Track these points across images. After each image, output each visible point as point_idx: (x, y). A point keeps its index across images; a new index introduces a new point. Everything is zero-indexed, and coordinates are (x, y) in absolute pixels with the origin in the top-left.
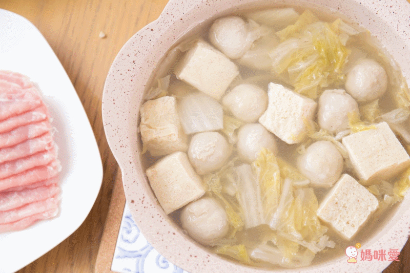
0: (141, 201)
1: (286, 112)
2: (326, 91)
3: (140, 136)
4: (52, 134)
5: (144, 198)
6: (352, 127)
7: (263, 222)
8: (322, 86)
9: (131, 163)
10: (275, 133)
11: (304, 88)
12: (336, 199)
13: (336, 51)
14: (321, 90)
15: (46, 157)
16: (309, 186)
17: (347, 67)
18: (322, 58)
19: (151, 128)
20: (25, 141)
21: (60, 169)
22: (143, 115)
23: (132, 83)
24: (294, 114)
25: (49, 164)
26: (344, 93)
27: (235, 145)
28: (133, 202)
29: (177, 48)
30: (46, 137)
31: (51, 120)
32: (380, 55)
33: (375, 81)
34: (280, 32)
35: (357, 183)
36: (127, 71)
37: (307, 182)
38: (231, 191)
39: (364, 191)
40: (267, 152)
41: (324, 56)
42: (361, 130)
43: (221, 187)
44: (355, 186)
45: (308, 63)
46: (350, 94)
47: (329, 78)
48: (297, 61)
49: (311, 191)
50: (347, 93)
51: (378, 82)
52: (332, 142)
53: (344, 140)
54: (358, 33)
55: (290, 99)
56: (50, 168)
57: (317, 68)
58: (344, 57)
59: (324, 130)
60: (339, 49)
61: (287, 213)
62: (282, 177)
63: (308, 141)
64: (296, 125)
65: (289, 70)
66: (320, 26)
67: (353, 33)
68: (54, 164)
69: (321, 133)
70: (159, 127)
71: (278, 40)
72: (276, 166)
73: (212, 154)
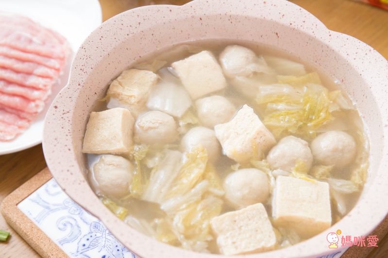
0: (64, 112)
1: (242, 129)
2: (291, 136)
3: (108, 87)
4: (53, 82)
5: (68, 112)
6: (294, 173)
7: (159, 202)
8: (290, 130)
9: (79, 85)
10: (221, 142)
11: (273, 122)
12: (237, 218)
13: (320, 111)
14: (286, 133)
15: (36, 94)
16: (223, 198)
17: (322, 128)
18: (304, 110)
19: (121, 85)
20: (29, 74)
21: (40, 110)
22: (123, 74)
23: (127, 36)
24: (247, 134)
25: (34, 100)
26: (305, 145)
27: (181, 136)
28: (56, 107)
29: (187, 46)
30: (48, 80)
31: (62, 73)
32: (358, 132)
33: (340, 148)
34: (281, 76)
35: (266, 215)
36: (129, 26)
37: (221, 193)
38: (150, 164)
39: (268, 226)
40: (203, 151)
41: (307, 110)
42: (300, 178)
43: (143, 156)
44: (262, 217)
45: (289, 108)
46: (311, 149)
47: (300, 128)
48: (281, 101)
49: (221, 202)
50: (309, 146)
51: (342, 151)
52: (268, 175)
53: (279, 178)
54: (350, 108)
55: (252, 121)
56: (33, 104)
57: (295, 115)
58: (324, 119)
59: (267, 162)
60: (324, 111)
61: (184, 206)
62: (203, 177)
63: (247, 164)
64: (243, 144)
65: (269, 105)
66: (319, 88)
67: (346, 107)
68: (38, 102)
69: (263, 163)
70: (127, 87)
71: (276, 81)
72: (203, 166)
73: (155, 128)
